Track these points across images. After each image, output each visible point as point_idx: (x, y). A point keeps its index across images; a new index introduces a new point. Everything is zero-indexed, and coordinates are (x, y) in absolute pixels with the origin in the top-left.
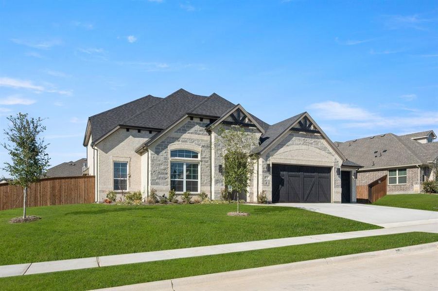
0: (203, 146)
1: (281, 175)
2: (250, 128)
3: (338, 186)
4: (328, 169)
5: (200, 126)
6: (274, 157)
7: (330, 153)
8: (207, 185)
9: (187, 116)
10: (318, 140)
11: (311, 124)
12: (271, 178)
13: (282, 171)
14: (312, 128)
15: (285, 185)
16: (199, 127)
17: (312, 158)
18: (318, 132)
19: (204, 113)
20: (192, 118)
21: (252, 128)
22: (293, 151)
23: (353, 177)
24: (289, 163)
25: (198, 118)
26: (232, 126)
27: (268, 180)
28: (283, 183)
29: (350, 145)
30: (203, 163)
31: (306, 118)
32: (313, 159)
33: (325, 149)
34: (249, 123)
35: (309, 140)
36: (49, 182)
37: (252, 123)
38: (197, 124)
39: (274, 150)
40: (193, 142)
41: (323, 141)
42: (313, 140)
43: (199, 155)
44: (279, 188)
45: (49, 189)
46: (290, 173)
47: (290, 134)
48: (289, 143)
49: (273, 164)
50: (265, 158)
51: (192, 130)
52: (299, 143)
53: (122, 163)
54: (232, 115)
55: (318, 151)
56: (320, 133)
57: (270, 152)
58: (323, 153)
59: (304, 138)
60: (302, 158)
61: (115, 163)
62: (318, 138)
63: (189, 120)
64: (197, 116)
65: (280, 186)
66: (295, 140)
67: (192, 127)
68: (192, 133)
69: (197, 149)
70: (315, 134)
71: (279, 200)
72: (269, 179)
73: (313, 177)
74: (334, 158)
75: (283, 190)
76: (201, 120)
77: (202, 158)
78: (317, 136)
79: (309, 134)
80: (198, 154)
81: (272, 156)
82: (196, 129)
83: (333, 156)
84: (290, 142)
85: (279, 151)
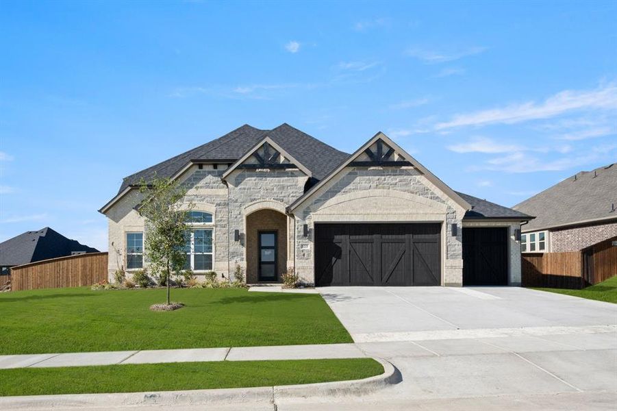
0: (219, 205)
1: (334, 241)
2: (287, 170)
3: (454, 257)
4: (435, 227)
5: (215, 176)
6: (318, 212)
7: (437, 198)
8: (225, 261)
9: (192, 163)
10: (409, 178)
11: (391, 151)
12: (313, 246)
13: (336, 235)
14: (396, 158)
15: (343, 256)
16: (211, 177)
17: (396, 209)
18: (408, 164)
19: (219, 157)
20: (201, 167)
21: (290, 169)
22: (357, 201)
23: (513, 237)
24: (348, 220)
25: (210, 164)
26: (257, 170)
27: (308, 251)
28: (341, 254)
29: (596, 176)
30: (218, 228)
31: (380, 143)
32: (399, 212)
33: (425, 191)
34: (287, 162)
35: (390, 179)
36: (80, 259)
37: (291, 163)
38: (210, 173)
39: (318, 201)
40: (203, 200)
41: (418, 177)
42: (398, 178)
43: (213, 217)
44: (331, 261)
45: (80, 268)
46: (353, 237)
47: (350, 174)
48: (348, 187)
49: (317, 225)
50: (302, 215)
51: (202, 183)
52: (368, 185)
53: (136, 234)
54: (255, 154)
55: (408, 196)
56: (412, 165)
57: (312, 204)
58: (420, 198)
59: (377, 177)
60: (374, 211)
61: (128, 235)
62: (409, 174)
63: (196, 169)
64: (208, 162)
65: (334, 259)
66: (361, 180)
67: (201, 179)
68: (201, 187)
69: (210, 209)
70: (403, 168)
71: (331, 280)
72: (309, 247)
73: (402, 242)
74: (445, 207)
75: (338, 266)
76: (215, 166)
77: (216, 221)
78: (406, 170)
79: (390, 169)
80: (211, 215)
81: (315, 211)
82: (208, 181)
83: (444, 202)
84: (351, 186)
85: (328, 202)
